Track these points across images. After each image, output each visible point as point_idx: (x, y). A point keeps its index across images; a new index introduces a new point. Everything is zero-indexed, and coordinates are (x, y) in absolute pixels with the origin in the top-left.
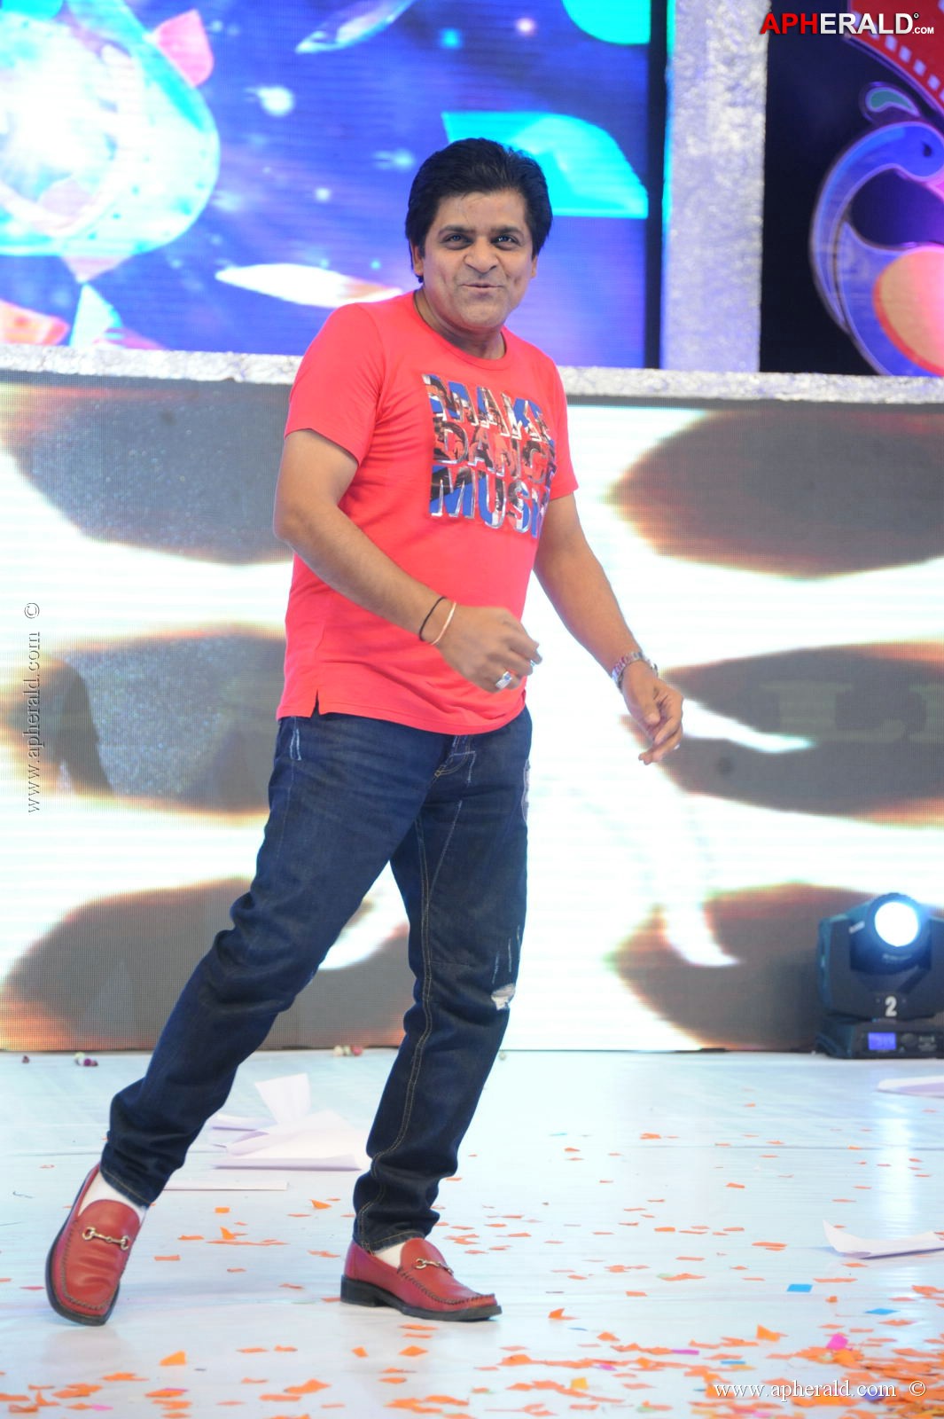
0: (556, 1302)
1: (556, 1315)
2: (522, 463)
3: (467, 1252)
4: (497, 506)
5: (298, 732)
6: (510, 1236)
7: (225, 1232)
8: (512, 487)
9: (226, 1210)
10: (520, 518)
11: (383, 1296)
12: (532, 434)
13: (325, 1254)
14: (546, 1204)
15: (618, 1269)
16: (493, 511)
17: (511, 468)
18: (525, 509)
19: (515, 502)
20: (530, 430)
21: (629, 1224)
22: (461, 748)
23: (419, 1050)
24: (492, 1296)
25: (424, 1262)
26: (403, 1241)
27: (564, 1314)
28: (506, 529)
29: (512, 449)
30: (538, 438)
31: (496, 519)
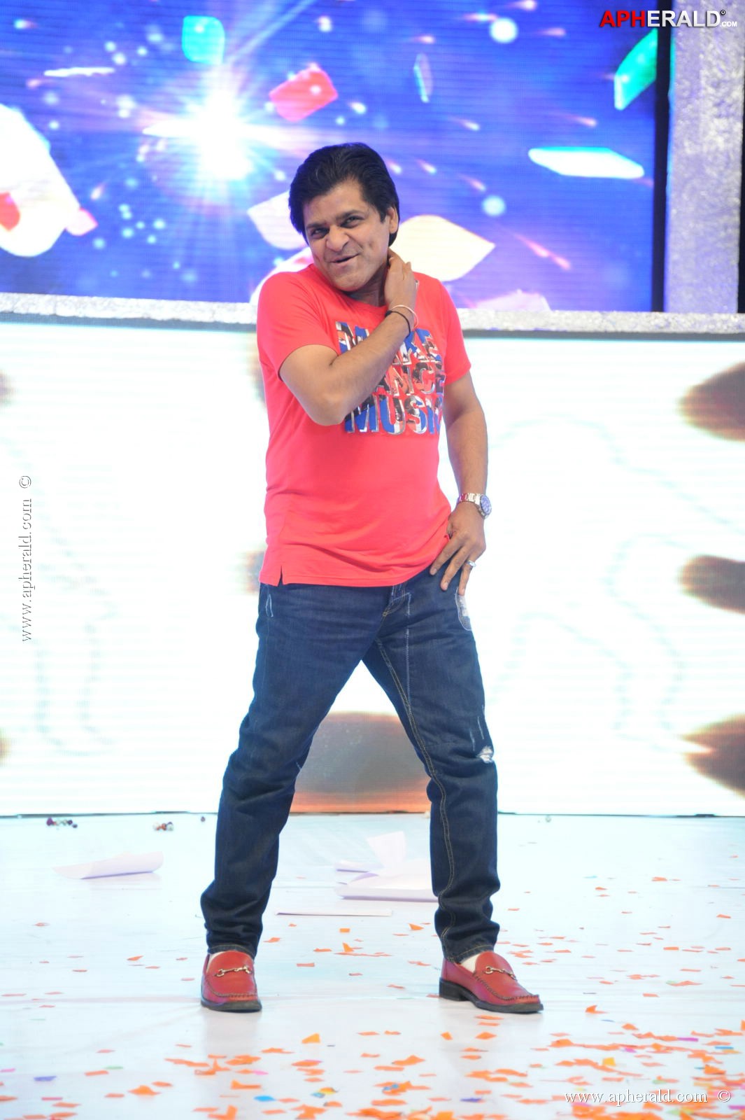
0: (590, 1001)
1: (591, 1010)
2: (413, 383)
3: (524, 963)
4: (398, 418)
5: (270, 596)
6: (556, 952)
7: (346, 946)
8: (407, 403)
9: (347, 931)
10: (418, 423)
11: (465, 993)
12: (420, 357)
13: (420, 964)
14: (582, 928)
15: (637, 977)
16: (394, 422)
17: (404, 389)
18: (421, 414)
19: (412, 412)
20: (418, 355)
21: (644, 944)
22: (398, 593)
23: (443, 811)
24: (537, 996)
25: (492, 969)
26: (477, 953)
27: (597, 1009)
28: (407, 433)
29: (403, 374)
30: (426, 359)
31: (397, 428)
